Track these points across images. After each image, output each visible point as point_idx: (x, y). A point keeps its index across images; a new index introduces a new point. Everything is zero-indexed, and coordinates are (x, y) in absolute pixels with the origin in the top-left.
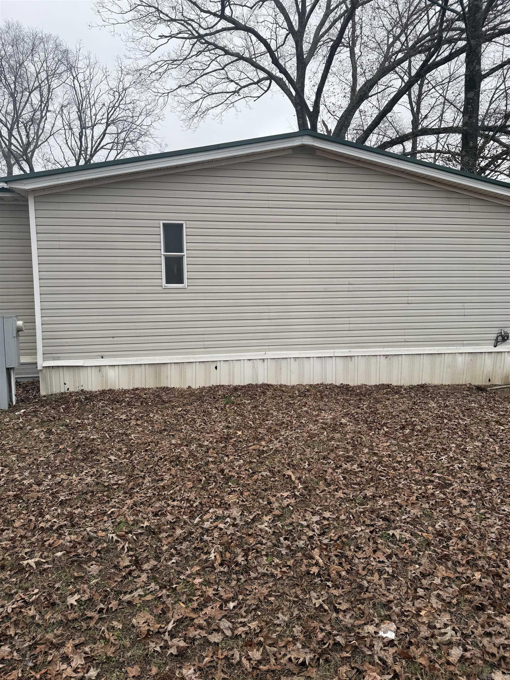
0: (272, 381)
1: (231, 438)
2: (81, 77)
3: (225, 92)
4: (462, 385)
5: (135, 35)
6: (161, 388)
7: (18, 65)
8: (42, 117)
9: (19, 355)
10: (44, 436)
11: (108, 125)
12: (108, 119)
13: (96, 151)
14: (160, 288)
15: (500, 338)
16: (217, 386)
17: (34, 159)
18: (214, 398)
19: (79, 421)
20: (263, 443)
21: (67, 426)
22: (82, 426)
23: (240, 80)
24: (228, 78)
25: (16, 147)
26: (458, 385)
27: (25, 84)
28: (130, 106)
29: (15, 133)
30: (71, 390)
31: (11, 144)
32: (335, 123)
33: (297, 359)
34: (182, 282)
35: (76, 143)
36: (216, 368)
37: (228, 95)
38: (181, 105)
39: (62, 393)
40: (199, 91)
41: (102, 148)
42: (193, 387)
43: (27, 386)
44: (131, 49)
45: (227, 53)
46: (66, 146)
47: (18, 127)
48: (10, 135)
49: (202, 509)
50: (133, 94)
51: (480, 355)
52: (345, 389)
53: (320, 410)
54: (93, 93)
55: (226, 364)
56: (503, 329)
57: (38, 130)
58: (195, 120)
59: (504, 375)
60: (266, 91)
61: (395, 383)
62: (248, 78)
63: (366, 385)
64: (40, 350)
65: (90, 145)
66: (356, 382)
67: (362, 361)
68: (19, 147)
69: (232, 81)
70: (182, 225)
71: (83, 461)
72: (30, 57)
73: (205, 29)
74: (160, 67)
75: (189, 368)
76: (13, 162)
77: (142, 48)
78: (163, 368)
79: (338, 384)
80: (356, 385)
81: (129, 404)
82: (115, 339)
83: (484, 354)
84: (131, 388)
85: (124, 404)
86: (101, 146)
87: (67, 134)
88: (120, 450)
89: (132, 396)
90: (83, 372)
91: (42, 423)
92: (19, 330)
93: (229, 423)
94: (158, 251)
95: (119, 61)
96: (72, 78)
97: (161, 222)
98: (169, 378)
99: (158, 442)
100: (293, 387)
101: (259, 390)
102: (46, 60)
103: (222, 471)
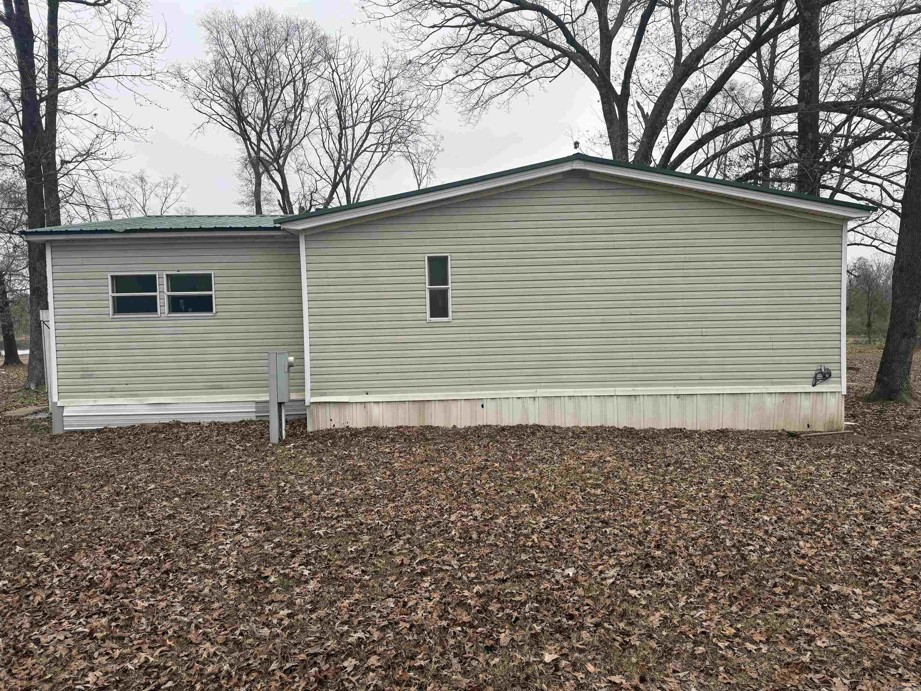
0: (544, 422)
1: (487, 468)
2: (341, 69)
3: (513, 75)
4: (773, 431)
5: (403, 25)
6: (424, 427)
7: (269, 58)
8: (296, 117)
9: (289, 391)
10: (316, 463)
11: (371, 122)
12: (372, 115)
13: (358, 155)
14: (425, 322)
15: (820, 376)
16: (484, 426)
17: (286, 167)
18: (479, 436)
19: (347, 453)
20: (518, 473)
21: (336, 456)
22: (349, 457)
23: (531, 57)
24: (516, 58)
25: (266, 153)
26: (767, 431)
27: (278, 80)
28: (398, 99)
29: (265, 137)
30: (337, 426)
31: (260, 149)
32: (652, 106)
33: (572, 398)
34: (446, 315)
35: (335, 144)
36: (483, 406)
37: (516, 78)
38: (459, 94)
39: (328, 430)
40: (481, 76)
41: (365, 150)
42: (459, 427)
43: (293, 423)
44: (400, 40)
45: (512, 33)
46: (323, 150)
47: (268, 129)
48: (259, 139)
49: (450, 511)
50: (400, 84)
51: (795, 396)
52: (629, 432)
53: (588, 449)
54: (354, 85)
55: (493, 403)
56: (823, 365)
57: (291, 133)
58: (476, 112)
59: (827, 418)
60: (564, 70)
61: (689, 427)
62: (542, 54)
63: (654, 429)
64: (308, 386)
65: (350, 147)
66: (642, 425)
67: (649, 401)
68: (269, 153)
69: (520, 61)
70: (447, 257)
71: (352, 480)
72: (283, 49)
73: (484, 12)
74: (432, 57)
75: (453, 405)
76: (261, 170)
77: (412, 38)
78: (427, 404)
79: (621, 427)
80: (642, 428)
81: (392, 440)
82: (379, 375)
83: (799, 395)
84: (396, 426)
85: (387, 440)
86: (363, 149)
87: (324, 134)
88: (385, 473)
89: (396, 433)
90: (348, 408)
91: (313, 454)
92: (290, 365)
93: (489, 457)
94: (423, 285)
95: (386, 48)
96: (331, 71)
97: (426, 256)
98: (433, 415)
99: (418, 470)
100: (568, 428)
101: (529, 431)
102: (300, 50)
103: (473, 489)
